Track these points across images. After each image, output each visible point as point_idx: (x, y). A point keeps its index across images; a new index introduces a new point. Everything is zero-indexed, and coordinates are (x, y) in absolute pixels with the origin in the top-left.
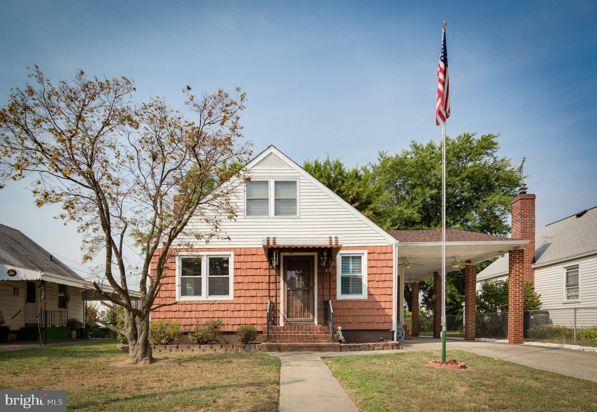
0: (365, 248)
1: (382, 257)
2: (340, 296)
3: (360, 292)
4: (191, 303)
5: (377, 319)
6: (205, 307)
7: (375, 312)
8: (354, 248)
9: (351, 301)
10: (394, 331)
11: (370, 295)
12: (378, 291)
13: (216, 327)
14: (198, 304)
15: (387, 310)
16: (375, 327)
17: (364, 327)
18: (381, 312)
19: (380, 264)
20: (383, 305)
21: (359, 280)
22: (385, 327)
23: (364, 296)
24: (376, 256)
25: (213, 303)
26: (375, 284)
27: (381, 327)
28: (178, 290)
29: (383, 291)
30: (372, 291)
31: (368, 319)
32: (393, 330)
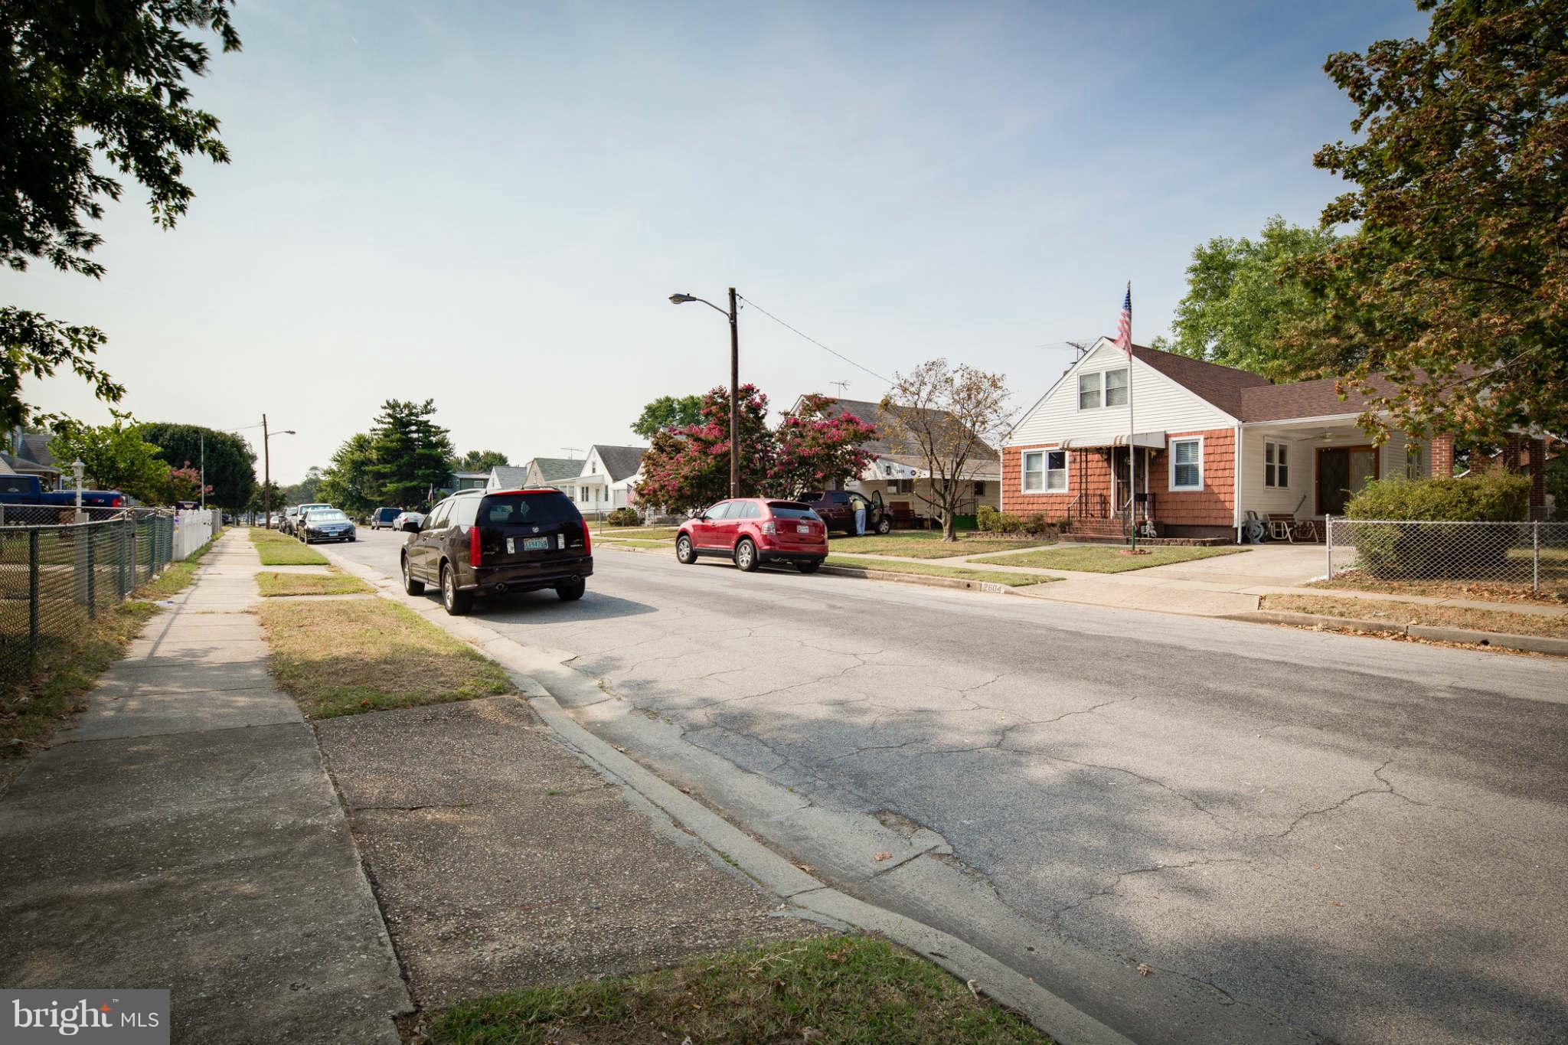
0: (1201, 433)
1: (1221, 441)
2: (1172, 487)
3: (1196, 482)
4: (1033, 496)
5: (1215, 513)
6: (1044, 500)
7: (1213, 506)
8: (1189, 434)
9: (1185, 493)
10: (1237, 529)
11: (1206, 486)
12: (1217, 482)
13: (1039, 519)
14: (1039, 496)
15: (1227, 504)
16: (1212, 522)
17: (1199, 522)
18: (1219, 506)
19: (1219, 450)
20: (1222, 497)
21: (1195, 469)
22: (1226, 523)
23: (1200, 487)
24: (1214, 442)
25: (1052, 496)
26: (1212, 474)
27: (1219, 522)
28: (1023, 486)
29: (1221, 481)
30: (1209, 482)
31: (1204, 513)
32: (1235, 526)
